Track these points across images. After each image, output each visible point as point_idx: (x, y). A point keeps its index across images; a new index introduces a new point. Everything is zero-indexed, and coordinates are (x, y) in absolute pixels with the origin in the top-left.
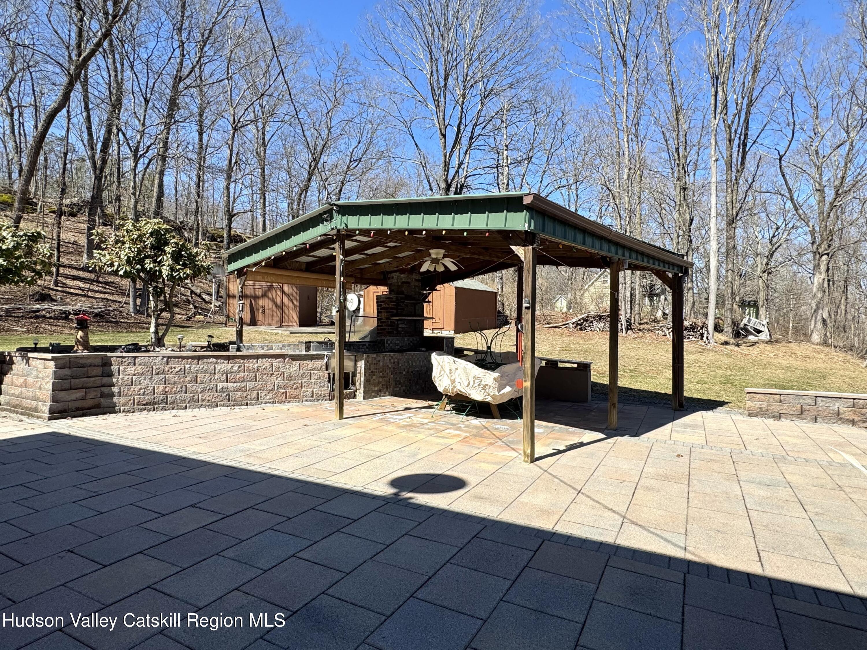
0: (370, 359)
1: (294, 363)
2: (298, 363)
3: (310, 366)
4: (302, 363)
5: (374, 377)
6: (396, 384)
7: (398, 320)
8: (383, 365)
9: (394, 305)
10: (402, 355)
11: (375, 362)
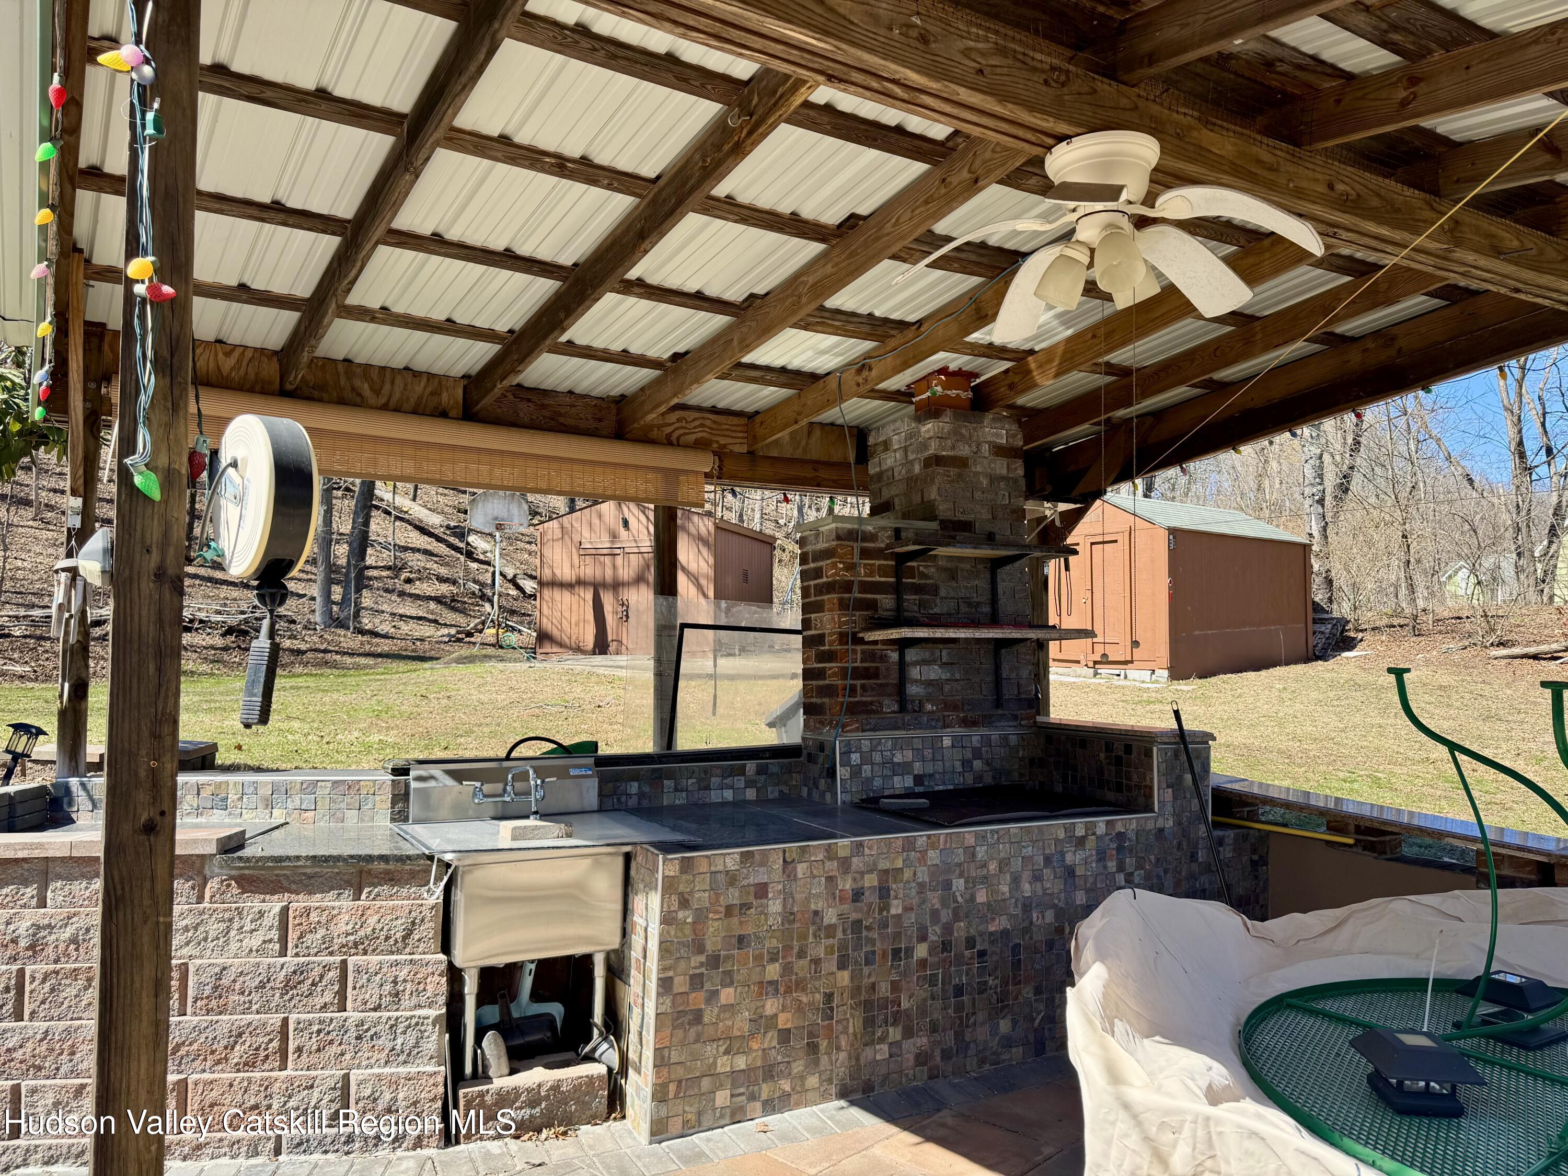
0: (702, 883)
1: (254, 903)
2: (274, 905)
3: (342, 925)
4: (299, 902)
5: (727, 995)
6: (869, 1023)
7: (903, 644)
8: (789, 916)
9: (882, 571)
10: (909, 846)
11: (733, 897)
